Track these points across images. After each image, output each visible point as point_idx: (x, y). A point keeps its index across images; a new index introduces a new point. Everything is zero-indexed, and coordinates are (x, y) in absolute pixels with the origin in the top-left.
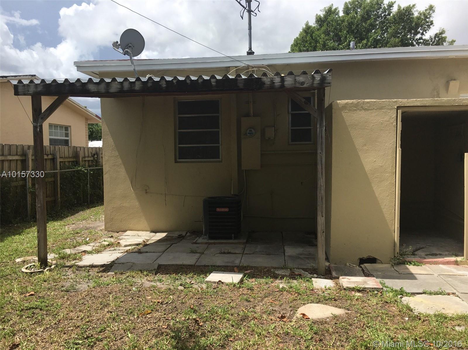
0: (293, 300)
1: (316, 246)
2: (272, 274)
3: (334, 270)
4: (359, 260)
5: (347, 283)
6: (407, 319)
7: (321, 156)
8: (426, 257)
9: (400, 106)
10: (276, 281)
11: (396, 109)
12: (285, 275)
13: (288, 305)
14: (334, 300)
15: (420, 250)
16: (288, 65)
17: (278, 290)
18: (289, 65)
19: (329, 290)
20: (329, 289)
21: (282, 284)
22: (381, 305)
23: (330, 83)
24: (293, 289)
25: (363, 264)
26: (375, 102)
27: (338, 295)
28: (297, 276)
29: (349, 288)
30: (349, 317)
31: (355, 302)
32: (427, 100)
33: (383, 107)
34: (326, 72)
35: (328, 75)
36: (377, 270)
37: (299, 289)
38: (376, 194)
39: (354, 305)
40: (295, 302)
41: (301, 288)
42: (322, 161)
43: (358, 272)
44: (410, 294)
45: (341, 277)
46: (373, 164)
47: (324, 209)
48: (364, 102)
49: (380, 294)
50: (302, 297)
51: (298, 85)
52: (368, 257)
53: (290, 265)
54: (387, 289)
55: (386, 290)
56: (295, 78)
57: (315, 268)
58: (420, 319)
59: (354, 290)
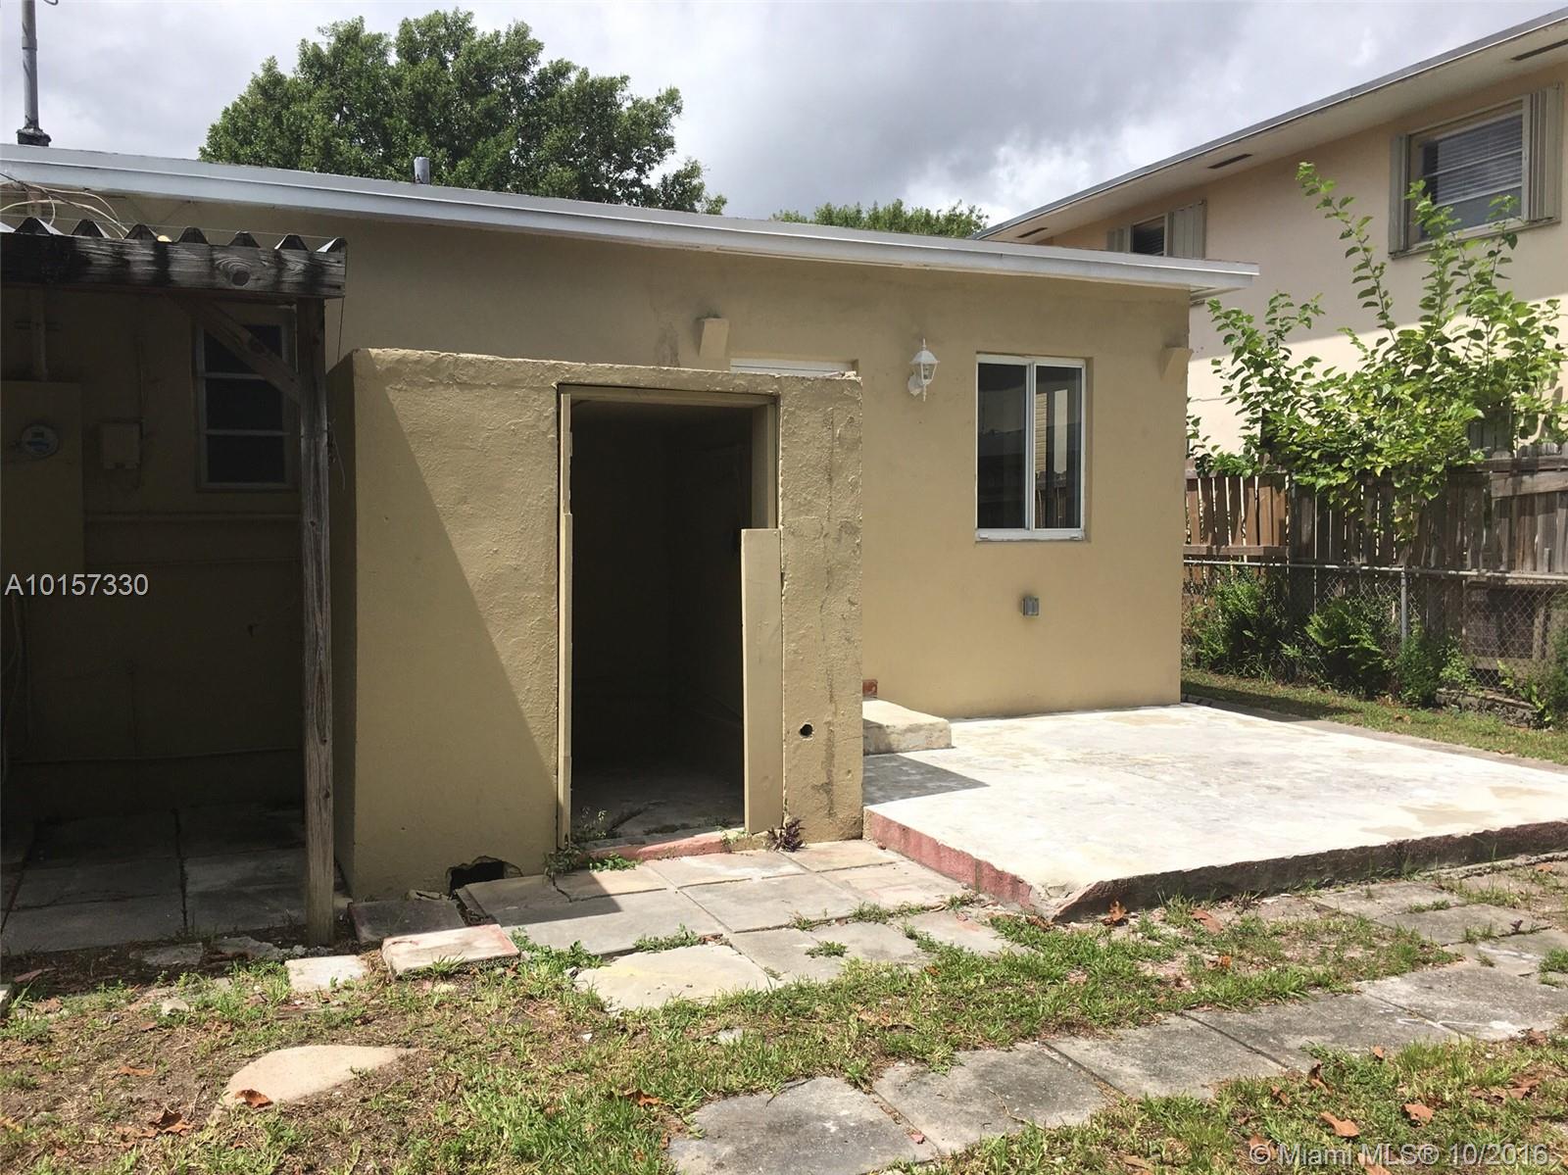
0: (212, 1052)
1: (302, 844)
2: (131, 968)
3: (366, 922)
4: (449, 874)
5: (407, 956)
6: (587, 1037)
7: (316, 536)
8: (645, 838)
9: (565, 381)
10: (147, 995)
11: (555, 392)
12: (184, 966)
13: (192, 1071)
14: (363, 1023)
15: (630, 821)
16: (189, 202)
17: (156, 1023)
18: (194, 202)
19: (346, 992)
20: (346, 988)
21: (167, 1000)
22: (512, 1008)
23: (339, 287)
24: (213, 1011)
25: (461, 885)
26: (492, 362)
27: (378, 1001)
28: (229, 963)
29: (413, 974)
30: (408, 1068)
31: (431, 1016)
32: (641, 370)
33: (517, 380)
34: (324, 249)
35: (332, 260)
36: (506, 901)
37: (236, 1009)
38: (502, 657)
39: (426, 1026)
40: (220, 1057)
41: (246, 1001)
42: (318, 551)
43: (444, 915)
44: (600, 957)
45: (388, 942)
46: (489, 560)
47: (329, 718)
48: (457, 359)
49: (511, 974)
50: (246, 1034)
51: (222, 282)
52: (478, 862)
53: (205, 925)
54: (535, 954)
55: (529, 959)
56: (211, 255)
57: (299, 924)
58: (624, 1030)
59: (431, 976)
